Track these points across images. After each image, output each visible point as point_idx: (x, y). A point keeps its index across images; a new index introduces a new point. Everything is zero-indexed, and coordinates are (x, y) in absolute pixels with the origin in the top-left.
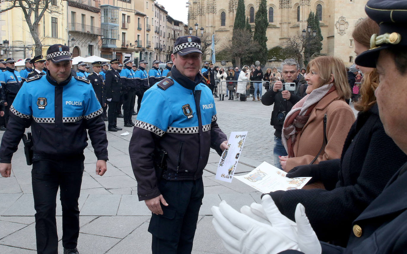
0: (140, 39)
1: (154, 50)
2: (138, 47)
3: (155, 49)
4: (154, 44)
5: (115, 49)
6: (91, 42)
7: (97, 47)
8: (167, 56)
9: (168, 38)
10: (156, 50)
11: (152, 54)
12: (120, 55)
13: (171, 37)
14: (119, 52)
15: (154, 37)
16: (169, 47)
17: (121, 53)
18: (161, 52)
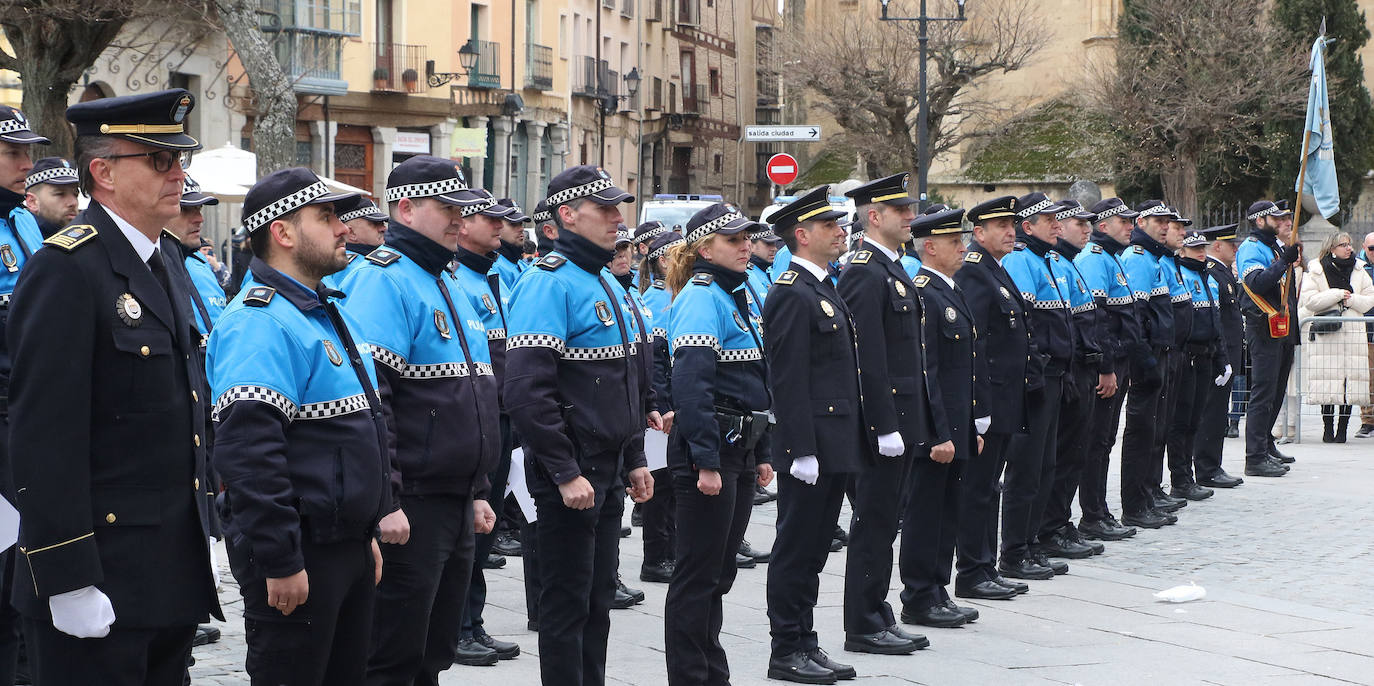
0: (487, 34)
1: (568, 106)
2: (473, 88)
3: (576, 97)
4: (570, 64)
5: (332, 101)
6: (188, 53)
7: (220, 89)
8: (645, 147)
9: (649, 22)
10: (582, 104)
11: (554, 134)
12: (362, 139)
13: (666, 22)
14: (359, 120)
15: (570, 19)
16: (657, 81)
17: (368, 131)
18: (607, 122)
